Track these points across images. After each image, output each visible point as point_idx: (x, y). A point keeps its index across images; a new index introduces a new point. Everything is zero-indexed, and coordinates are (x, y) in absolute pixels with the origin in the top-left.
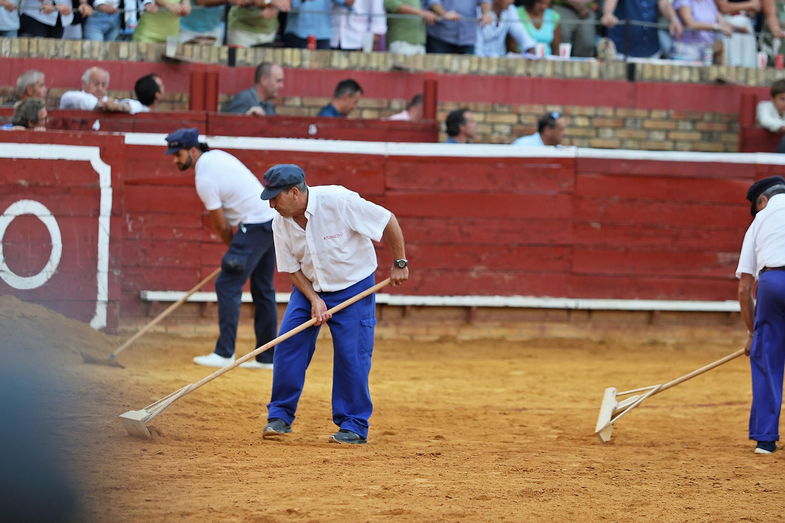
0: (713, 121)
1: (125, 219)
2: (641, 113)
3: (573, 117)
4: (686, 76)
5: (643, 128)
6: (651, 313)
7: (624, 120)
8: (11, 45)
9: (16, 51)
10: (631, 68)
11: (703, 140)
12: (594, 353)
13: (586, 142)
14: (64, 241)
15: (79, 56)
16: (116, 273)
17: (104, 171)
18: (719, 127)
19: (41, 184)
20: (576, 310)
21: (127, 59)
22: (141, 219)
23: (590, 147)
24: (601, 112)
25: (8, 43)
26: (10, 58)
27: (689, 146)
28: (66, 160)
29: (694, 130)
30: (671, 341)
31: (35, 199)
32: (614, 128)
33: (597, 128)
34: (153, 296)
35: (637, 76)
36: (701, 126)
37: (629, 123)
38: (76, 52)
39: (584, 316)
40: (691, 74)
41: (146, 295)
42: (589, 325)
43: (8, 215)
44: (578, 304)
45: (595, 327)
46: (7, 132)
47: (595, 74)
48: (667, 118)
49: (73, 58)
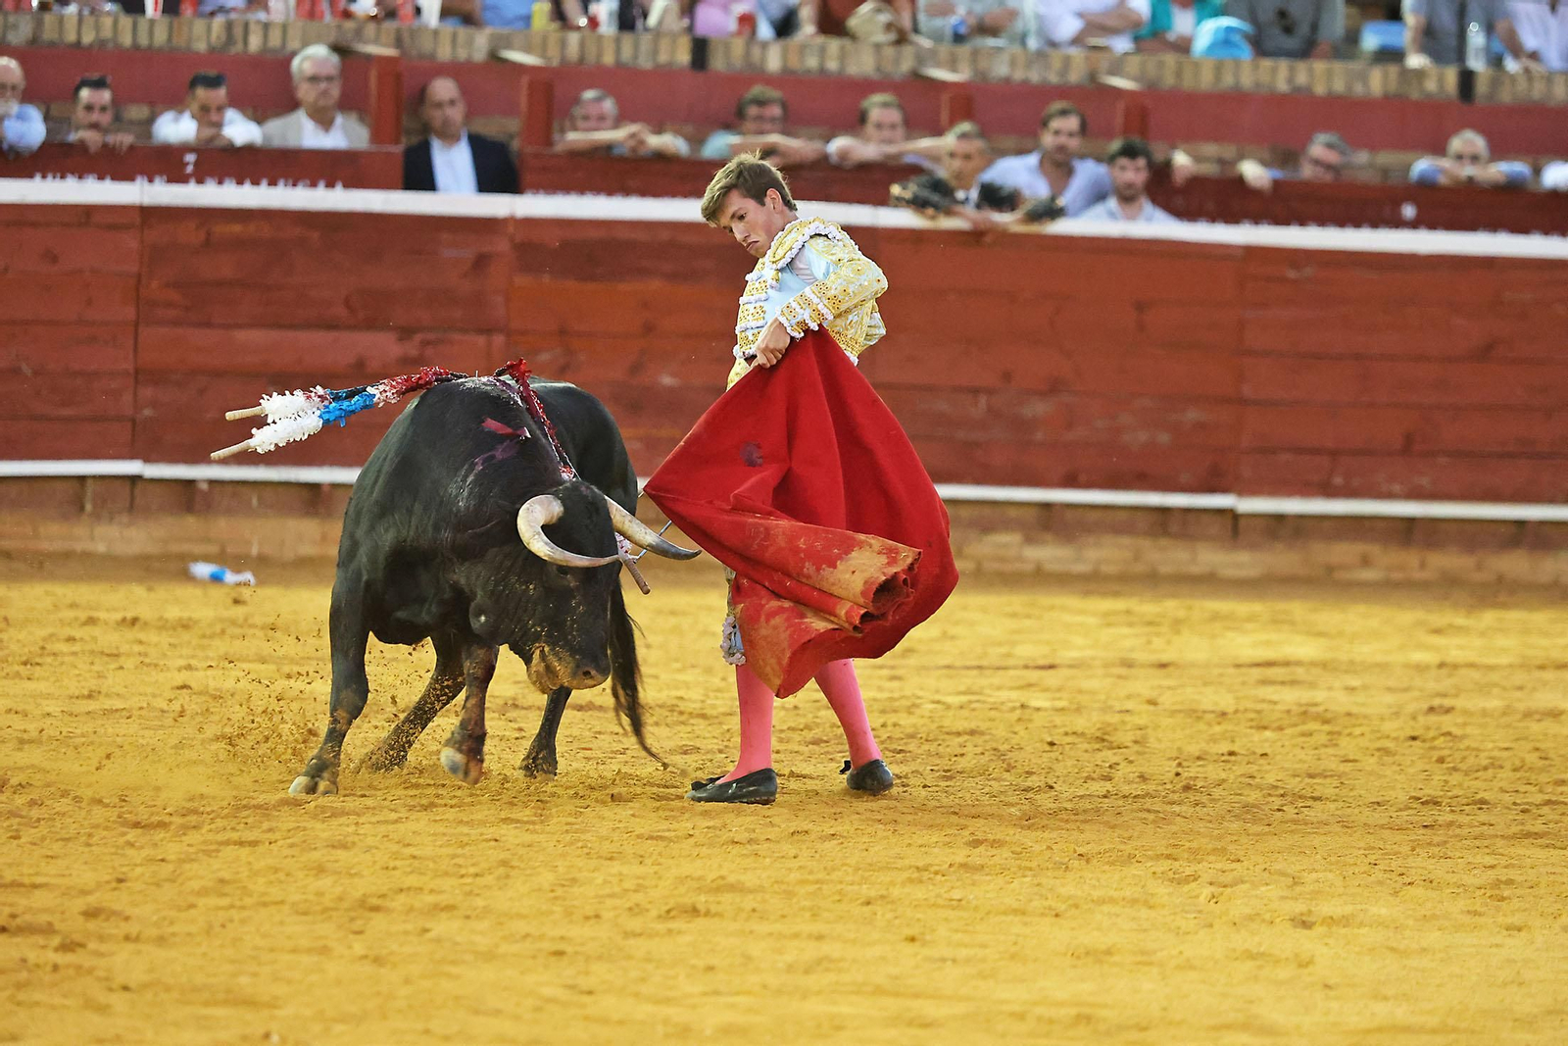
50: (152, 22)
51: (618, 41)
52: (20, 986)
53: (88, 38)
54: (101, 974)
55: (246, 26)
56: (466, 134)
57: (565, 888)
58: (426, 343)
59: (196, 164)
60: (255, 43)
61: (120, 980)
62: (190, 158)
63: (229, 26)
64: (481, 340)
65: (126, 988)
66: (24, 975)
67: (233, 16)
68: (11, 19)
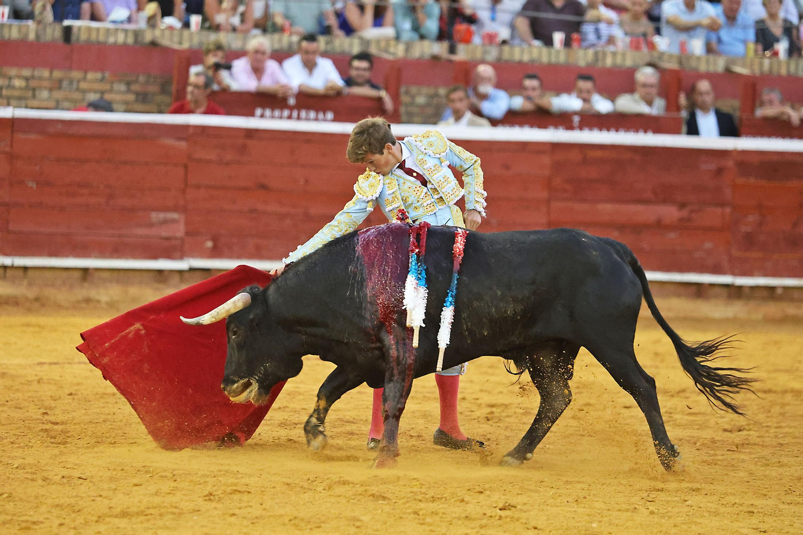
0: (147, 83)
2: (76, 74)
3: (10, 78)
4: (121, 38)
5: (78, 89)
6: (85, 271)
7: (60, 81)
10: (68, 31)
11: (137, 101)
12: (29, 310)
13: (23, 103)
18: (153, 88)
20: (12, 267)
23: (26, 107)
24: (37, 73)
27: (123, 107)
29: (129, 91)
30: (104, 298)
32: (51, 90)
33: (34, 90)
35: (74, 38)
36: (135, 87)
37: (65, 84)
39: (20, 273)
40: (126, 36)
42: (25, 283)
44: (13, 262)
45: (30, 285)
47: (32, 36)
48: (102, 80)
50: (558, 52)
51: (788, 64)
52: (482, 527)
53: (526, 58)
54: (524, 521)
55: (604, 54)
56: (714, 108)
57: (754, 481)
58: (692, 211)
59: (580, 122)
60: (609, 62)
61: (533, 524)
62: (576, 119)
63: (596, 54)
64: (719, 210)
65: (535, 528)
66: (484, 522)
67: (599, 49)
68: (489, 48)
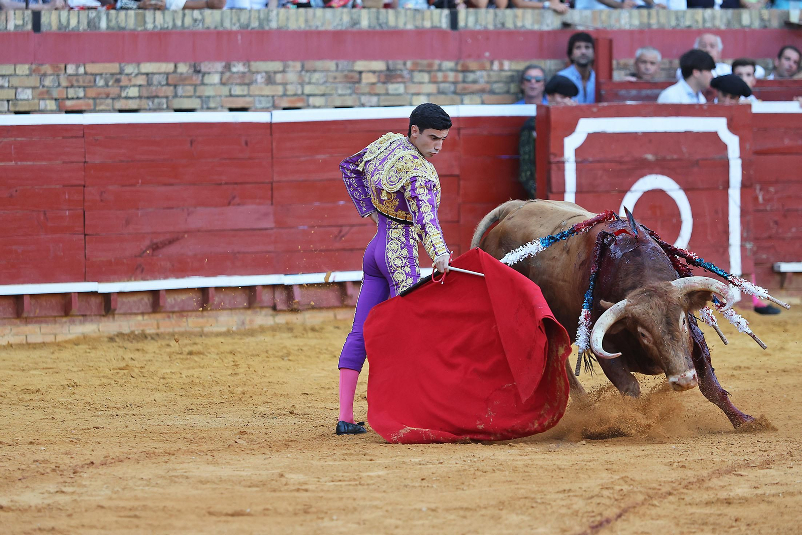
1: (755, 189)
8: (631, 17)
9: (636, 22)
14: (694, 215)
15: (700, 26)
16: (749, 246)
17: (732, 142)
19: (668, 157)
21: (749, 27)
22: (772, 189)
25: (627, 14)
26: (631, 29)
28: (693, 132)
31: (663, 174)
34: (785, 267)
38: (697, 21)
41: (779, 267)
43: (635, 191)
46: (631, 106)
49: (694, 28)
